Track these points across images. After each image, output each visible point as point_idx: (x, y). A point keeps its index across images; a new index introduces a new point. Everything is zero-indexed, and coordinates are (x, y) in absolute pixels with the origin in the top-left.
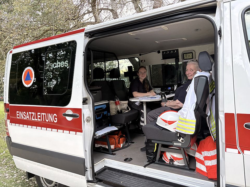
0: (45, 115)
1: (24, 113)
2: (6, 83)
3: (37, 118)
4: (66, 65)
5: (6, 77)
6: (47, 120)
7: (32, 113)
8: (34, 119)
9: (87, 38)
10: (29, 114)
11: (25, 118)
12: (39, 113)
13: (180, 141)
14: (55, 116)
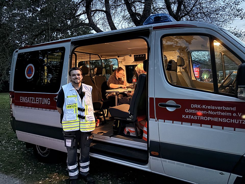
0: (41, 99)
1: (26, 98)
2: (12, 76)
3: (35, 101)
4: (58, 64)
5: (12, 71)
6: (43, 102)
7: (32, 98)
8: (33, 103)
9: (73, 45)
10: (30, 99)
11: (27, 102)
12: (38, 98)
13: (130, 117)
14: (49, 100)
